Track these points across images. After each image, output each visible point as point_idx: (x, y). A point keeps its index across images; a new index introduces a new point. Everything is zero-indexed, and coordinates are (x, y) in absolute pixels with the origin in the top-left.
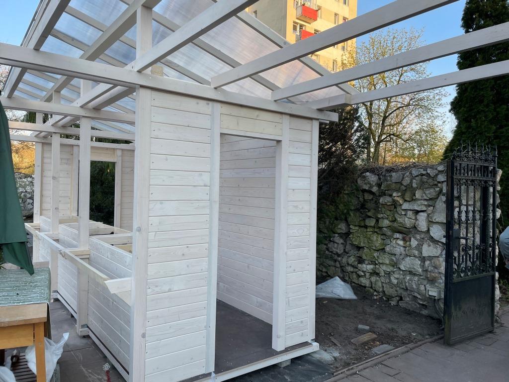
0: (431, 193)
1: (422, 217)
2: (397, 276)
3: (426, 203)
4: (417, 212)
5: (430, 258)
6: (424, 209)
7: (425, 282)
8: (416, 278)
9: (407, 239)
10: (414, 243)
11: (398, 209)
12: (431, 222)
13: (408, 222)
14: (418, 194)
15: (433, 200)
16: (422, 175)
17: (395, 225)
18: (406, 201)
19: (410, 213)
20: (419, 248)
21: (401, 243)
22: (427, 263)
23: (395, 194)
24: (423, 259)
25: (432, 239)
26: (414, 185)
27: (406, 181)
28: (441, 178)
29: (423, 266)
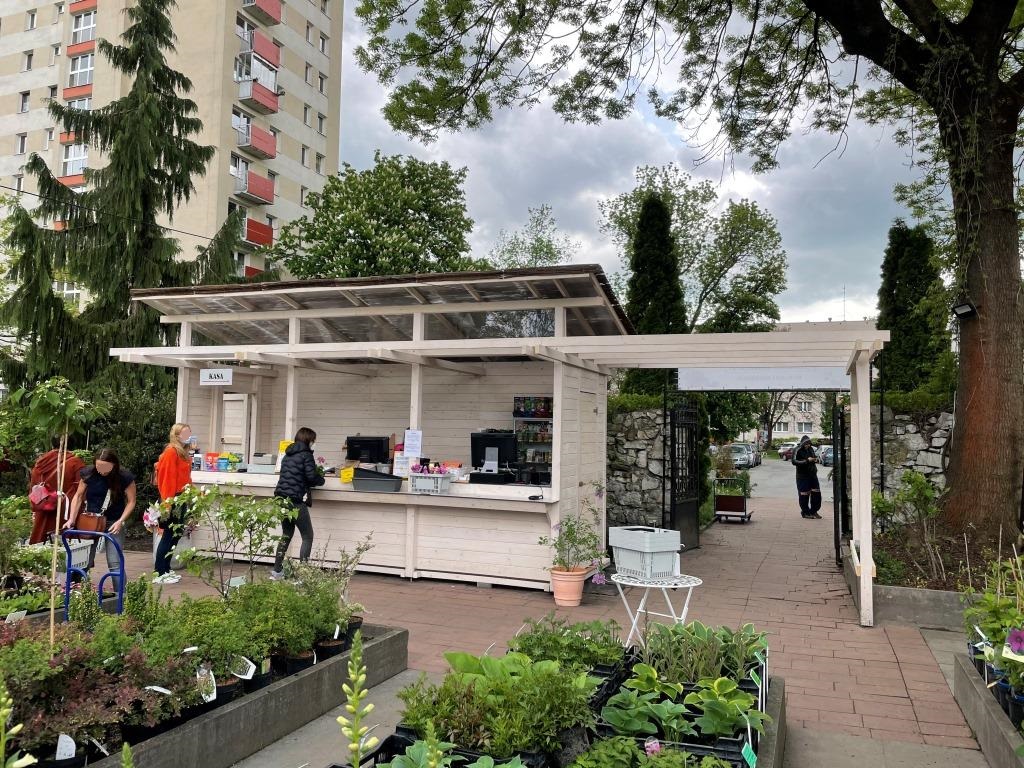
0: (651, 433)
1: (642, 456)
2: (616, 511)
3: (646, 442)
4: (638, 451)
5: (649, 491)
6: (644, 447)
7: (644, 513)
8: (636, 511)
9: (628, 475)
10: (635, 478)
11: (620, 448)
12: (649, 459)
13: (629, 460)
14: (640, 434)
15: (653, 439)
16: (642, 417)
17: (616, 462)
18: (628, 440)
19: (632, 453)
20: (639, 482)
21: (621, 479)
22: (646, 495)
23: (619, 435)
24: (643, 493)
25: (652, 474)
26: (636, 427)
27: (628, 423)
28: (659, 421)
29: (642, 499)
